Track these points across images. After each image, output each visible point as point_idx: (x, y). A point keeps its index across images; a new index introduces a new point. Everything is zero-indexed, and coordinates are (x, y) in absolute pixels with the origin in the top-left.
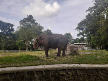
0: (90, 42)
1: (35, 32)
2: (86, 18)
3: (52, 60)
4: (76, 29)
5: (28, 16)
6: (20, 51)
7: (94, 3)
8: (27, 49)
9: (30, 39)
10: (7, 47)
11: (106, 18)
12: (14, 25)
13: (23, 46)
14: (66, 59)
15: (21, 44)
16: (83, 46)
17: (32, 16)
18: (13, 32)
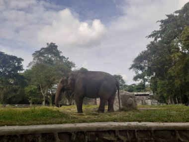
0: (156, 90)
1: (60, 72)
2: (148, 50)
3: (89, 118)
4: (131, 68)
5: (48, 44)
6: (31, 105)
7: (161, 25)
8: (44, 103)
9: (50, 84)
10: (8, 98)
11: (181, 50)
12: (23, 60)
13: (36, 96)
14: (114, 116)
15: (34, 93)
16: (145, 97)
17: (56, 45)
18: (21, 72)
